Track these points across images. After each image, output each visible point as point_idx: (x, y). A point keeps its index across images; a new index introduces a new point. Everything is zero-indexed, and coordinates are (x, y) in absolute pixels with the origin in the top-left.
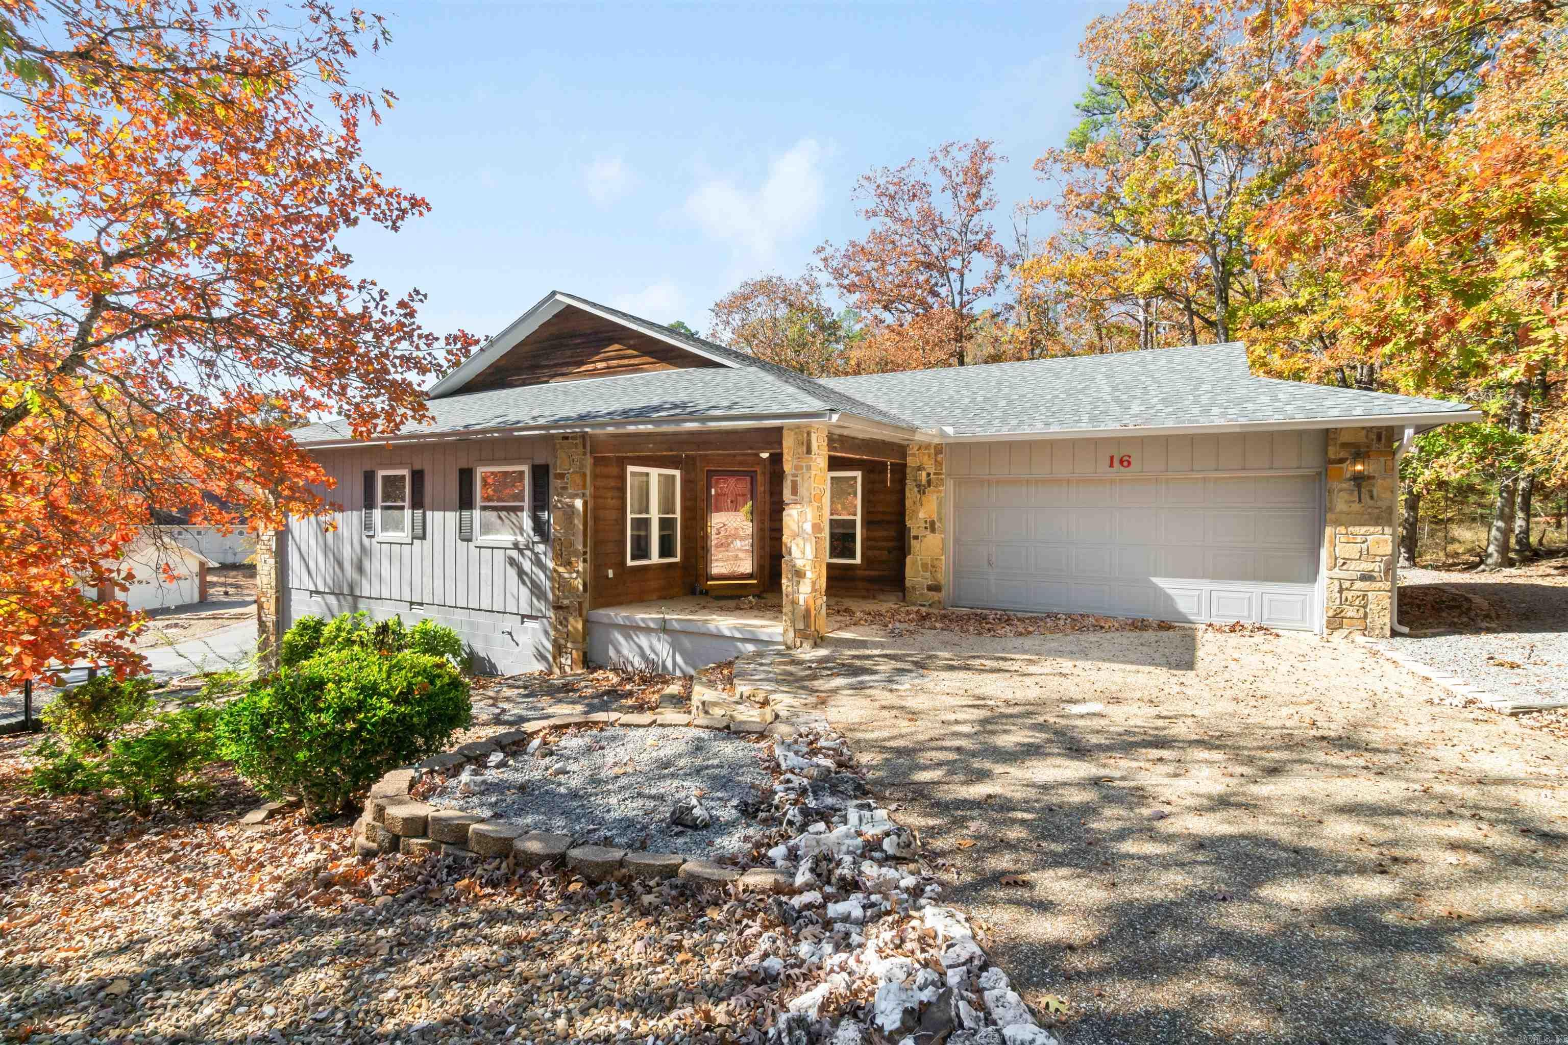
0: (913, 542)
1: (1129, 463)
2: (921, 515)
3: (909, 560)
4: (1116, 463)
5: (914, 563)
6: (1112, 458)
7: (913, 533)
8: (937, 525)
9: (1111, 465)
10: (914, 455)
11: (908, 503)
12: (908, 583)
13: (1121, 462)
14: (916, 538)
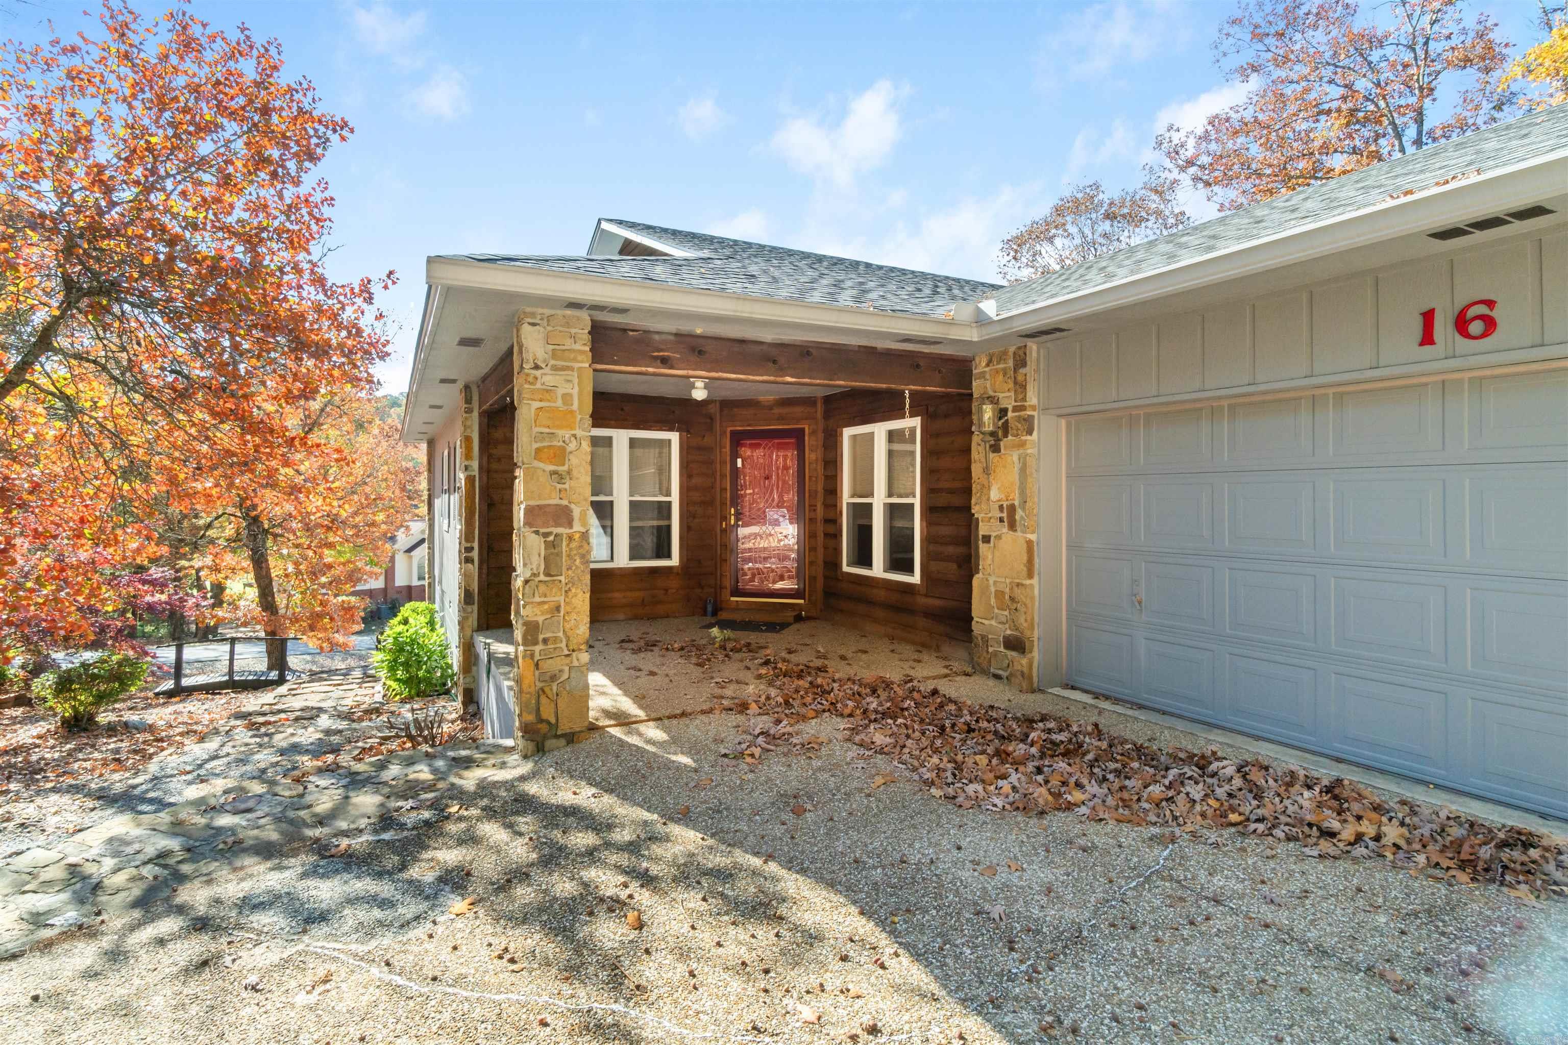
0: (983, 548)
1: (1490, 324)
2: (995, 494)
3: (976, 581)
4: (1443, 328)
5: (985, 589)
6: (1428, 317)
7: (983, 530)
8: (1019, 514)
9: (1427, 339)
10: (982, 375)
11: (976, 470)
12: (976, 628)
13: (1461, 324)
14: (987, 539)
